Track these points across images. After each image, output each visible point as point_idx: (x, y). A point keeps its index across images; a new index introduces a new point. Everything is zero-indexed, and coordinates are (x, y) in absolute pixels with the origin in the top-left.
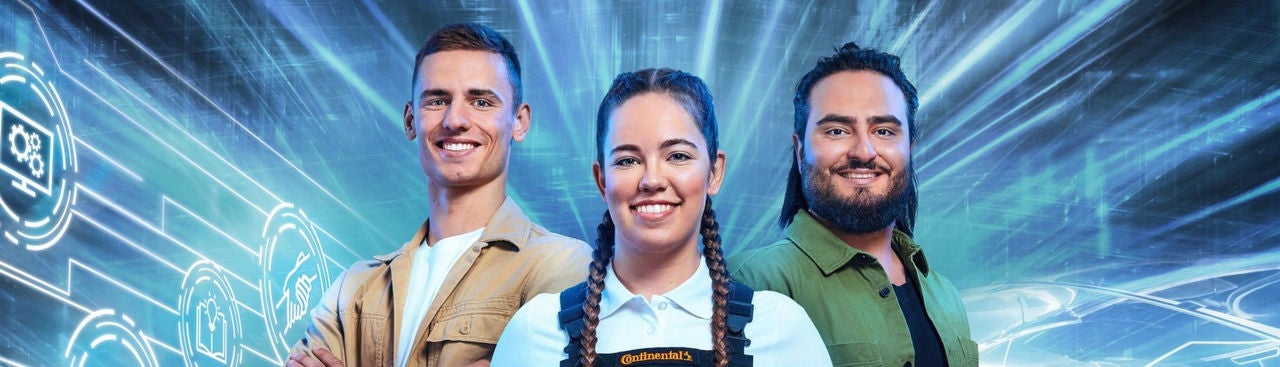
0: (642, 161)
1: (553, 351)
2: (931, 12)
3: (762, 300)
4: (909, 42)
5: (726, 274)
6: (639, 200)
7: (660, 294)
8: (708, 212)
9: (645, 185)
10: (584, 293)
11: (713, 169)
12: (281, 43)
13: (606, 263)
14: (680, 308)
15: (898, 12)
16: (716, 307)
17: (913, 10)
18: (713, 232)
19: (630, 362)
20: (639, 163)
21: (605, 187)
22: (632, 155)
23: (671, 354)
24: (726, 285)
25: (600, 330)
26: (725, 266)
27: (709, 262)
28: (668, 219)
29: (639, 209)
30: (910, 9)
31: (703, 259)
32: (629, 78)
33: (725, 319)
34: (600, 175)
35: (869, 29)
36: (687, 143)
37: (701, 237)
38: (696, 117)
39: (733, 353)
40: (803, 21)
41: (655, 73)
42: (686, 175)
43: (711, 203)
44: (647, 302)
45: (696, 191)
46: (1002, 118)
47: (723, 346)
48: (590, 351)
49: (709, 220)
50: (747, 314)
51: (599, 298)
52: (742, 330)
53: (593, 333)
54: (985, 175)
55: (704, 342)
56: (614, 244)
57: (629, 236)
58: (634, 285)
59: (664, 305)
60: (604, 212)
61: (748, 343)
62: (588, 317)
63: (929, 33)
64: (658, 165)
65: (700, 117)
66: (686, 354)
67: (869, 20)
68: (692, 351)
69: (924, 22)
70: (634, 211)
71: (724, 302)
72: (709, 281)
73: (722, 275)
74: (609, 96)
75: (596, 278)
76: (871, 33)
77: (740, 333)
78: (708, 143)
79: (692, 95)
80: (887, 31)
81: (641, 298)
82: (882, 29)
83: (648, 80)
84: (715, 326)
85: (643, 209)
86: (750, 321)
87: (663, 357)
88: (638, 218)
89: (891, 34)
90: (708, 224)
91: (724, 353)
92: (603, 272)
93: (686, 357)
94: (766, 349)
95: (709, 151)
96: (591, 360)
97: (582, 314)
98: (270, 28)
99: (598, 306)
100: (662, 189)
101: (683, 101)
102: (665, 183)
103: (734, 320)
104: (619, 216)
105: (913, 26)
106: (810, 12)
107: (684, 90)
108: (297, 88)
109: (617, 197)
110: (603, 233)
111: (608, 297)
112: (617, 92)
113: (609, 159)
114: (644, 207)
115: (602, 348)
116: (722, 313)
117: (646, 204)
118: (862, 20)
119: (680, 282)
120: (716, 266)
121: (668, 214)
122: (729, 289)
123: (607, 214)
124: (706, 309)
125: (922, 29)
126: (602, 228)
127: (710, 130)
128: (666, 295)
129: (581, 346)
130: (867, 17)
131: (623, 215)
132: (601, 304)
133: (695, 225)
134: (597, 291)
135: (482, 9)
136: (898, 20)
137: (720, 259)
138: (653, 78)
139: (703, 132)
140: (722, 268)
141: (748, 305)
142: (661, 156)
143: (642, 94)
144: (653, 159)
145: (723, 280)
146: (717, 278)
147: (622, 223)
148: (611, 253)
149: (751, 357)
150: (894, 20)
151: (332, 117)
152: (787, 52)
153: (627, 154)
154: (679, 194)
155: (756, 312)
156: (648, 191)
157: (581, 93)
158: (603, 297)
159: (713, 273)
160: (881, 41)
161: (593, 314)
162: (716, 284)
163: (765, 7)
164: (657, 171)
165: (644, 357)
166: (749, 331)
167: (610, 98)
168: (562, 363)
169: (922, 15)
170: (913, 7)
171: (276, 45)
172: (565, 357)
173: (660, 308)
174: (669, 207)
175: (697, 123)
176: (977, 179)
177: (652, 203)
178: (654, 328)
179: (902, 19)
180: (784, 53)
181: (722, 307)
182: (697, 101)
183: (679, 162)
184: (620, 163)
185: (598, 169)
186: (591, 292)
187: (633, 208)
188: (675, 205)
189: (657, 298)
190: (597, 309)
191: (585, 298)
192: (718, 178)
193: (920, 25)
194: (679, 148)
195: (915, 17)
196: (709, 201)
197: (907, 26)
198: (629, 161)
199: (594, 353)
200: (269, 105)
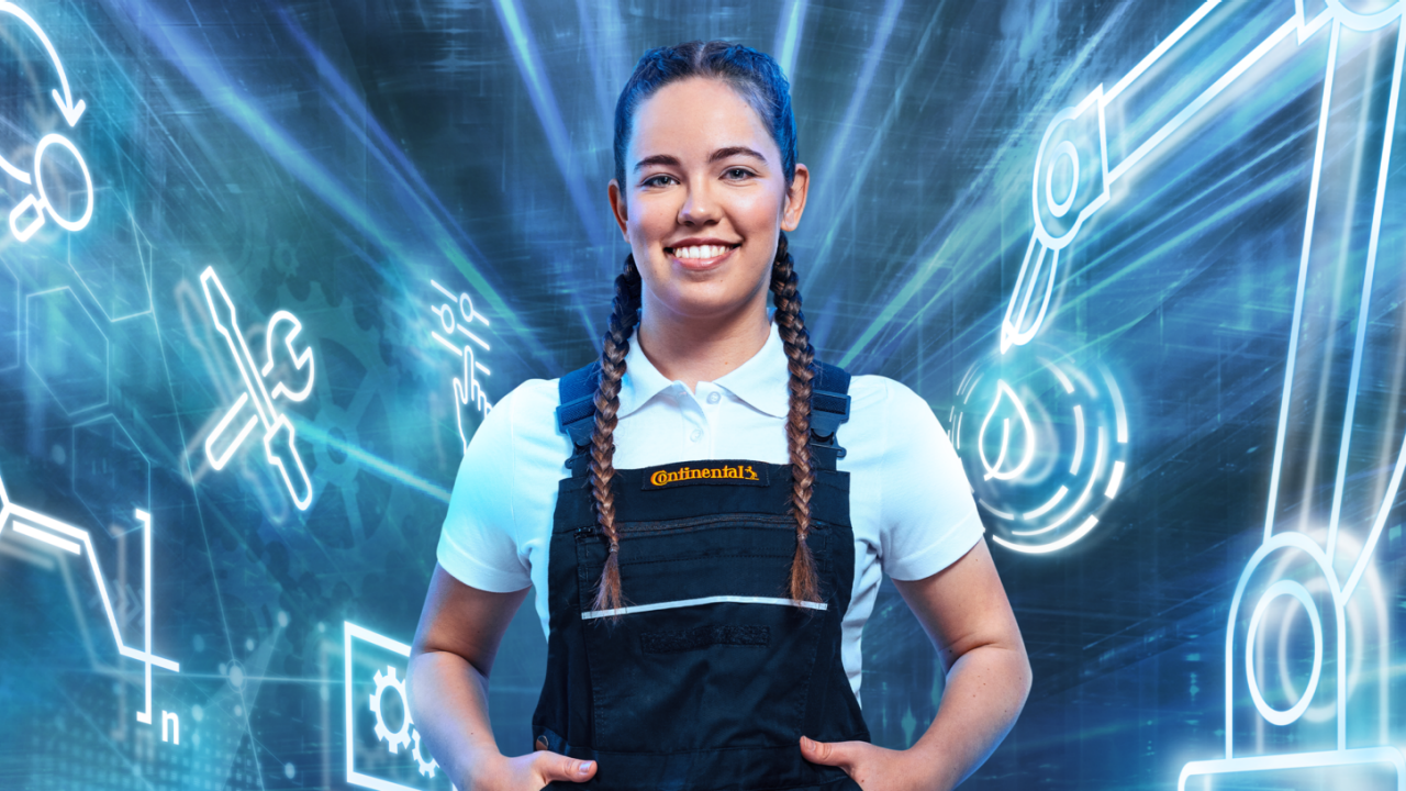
0: (683, 179)
1: (550, 465)
2: (1107, 35)
3: (863, 389)
4: (1076, 80)
5: (809, 351)
6: (678, 238)
7: (710, 381)
8: (782, 257)
9: (687, 216)
10: (596, 378)
11: (789, 192)
12: (160, 81)
13: (628, 333)
14: (740, 400)
15: (1060, 35)
16: (794, 399)
17: (1082, 32)
18: (790, 287)
19: (664, 483)
20: (678, 183)
21: (626, 217)
22: (667, 171)
23: (726, 469)
24: (808, 367)
25: (618, 433)
26: (808, 338)
27: (784, 332)
28: (722, 267)
29: (678, 253)
30: (1077, 30)
31: (775, 327)
32: (663, 55)
33: (808, 418)
34: (619, 201)
35: (1017, 60)
36: (749, 152)
37: (772, 294)
38: (763, 114)
39: (819, 469)
40: (921, 49)
41: (702, 48)
42: (749, 200)
43: (786, 243)
44: (691, 393)
45: (764, 226)
46: (1212, 188)
47: (804, 457)
48: (604, 465)
49: (784, 269)
50: (841, 409)
51: (618, 386)
52: (833, 434)
53: (609, 438)
54: (1187, 272)
55: (776, 452)
56: (639, 304)
57: (662, 292)
58: (670, 366)
59: (715, 397)
60: (626, 256)
61: (842, 453)
62: (600, 415)
63: (1104, 66)
64: (707, 186)
65: (770, 114)
66: (749, 469)
67: (1018, 46)
68: (758, 466)
69: (1097, 49)
70: (670, 256)
71: (807, 392)
72: (783, 361)
73: (803, 351)
74: (633, 83)
75: (613, 356)
76: (1021, 67)
77: (831, 438)
78: (782, 152)
79: (757, 80)
80: (1044, 63)
81: (682, 387)
82: (1037, 61)
83: (691, 58)
84: (792, 428)
85: (684, 253)
86: (845, 420)
87: (714, 474)
88: (676, 266)
89: (1050, 67)
90: (782, 272)
91: (806, 469)
92: (624, 347)
93: (750, 475)
94: (868, 463)
95: (784, 165)
96: (606, 479)
97: (593, 410)
98: (146, 58)
99: (616, 399)
100: (712, 222)
101: (744, 90)
102: (717, 214)
103: (821, 421)
104: (648, 263)
105: (1082, 55)
106: (932, 35)
107: (745, 73)
108: (184, 147)
109: (645, 234)
110: (622, 290)
111: (631, 384)
112: (644, 76)
113: (633, 177)
114: (685, 250)
115: (621, 461)
116: (802, 409)
117: (688, 244)
118: (1008, 47)
119: (740, 362)
120: (793, 339)
121: (721, 260)
122: (813, 372)
123: (630, 260)
124: (778, 401)
125: (1095, 59)
126: (621, 280)
127: (785, 134)
128: (719, 381)
129: (590, 459)
130: (1014, 42)
131: (653, 261)
132: (620, 395)
133: (762, 275)
134: (615, 375)
135: (454, 31)
136: (1061, 46)
137: (800, 327)
138: (700, 55)
139: (775, 136)
140: (803, 341)
141: (842, 396)
142: (712, 172)
143: (682, 78)
144: (699, 177)
145: (805, 360)
146: (796, 356)
147: (652, 273)
148: (635, 319)
149: (846, 475)
150: (1054, 45)
151: (234, 188)
152: (898, 94)
153: (659, 169)
154: (738, 229)
155: (854, 407)
156: (692, 224)
157: (597, 153)
158: (623, 384)
159: (789, 348)
160: (1035, 78)
161: (608, 411)
162: (794, 365)
163: (866, 28)
164: (706, 194)
165: (684, 475)
166: (843, 435)
167: (635, 86)
168: (563, 483)
169: (1096, 39)
170: (1082, 27)
171: (153, 84)
172: (567, 474)
173: (709, 401)
174: (723, 249)
175: (766, 123)
176: (1175, 278)
177: (698, 244)
178: (701, 432)
179: (1065, 46)
180: (893, 95)
181: (805, 400)
182: (764, 90)
183: (738, 181)
184: (649, 182)
185: (617, 193)
186: (606, 377)
187: (669, 250)
188: (732, 246)
189: (704, 387)
190: (615, 402)
191: (597, 386)
192: (797, 206)
193: (1092, 54)
194: (738, 161)
195: (1085, 41)
196: (783, 239)
197: (1074, 55)
198: (664, 180)
199: (609, 469)
200: (143, 171)
